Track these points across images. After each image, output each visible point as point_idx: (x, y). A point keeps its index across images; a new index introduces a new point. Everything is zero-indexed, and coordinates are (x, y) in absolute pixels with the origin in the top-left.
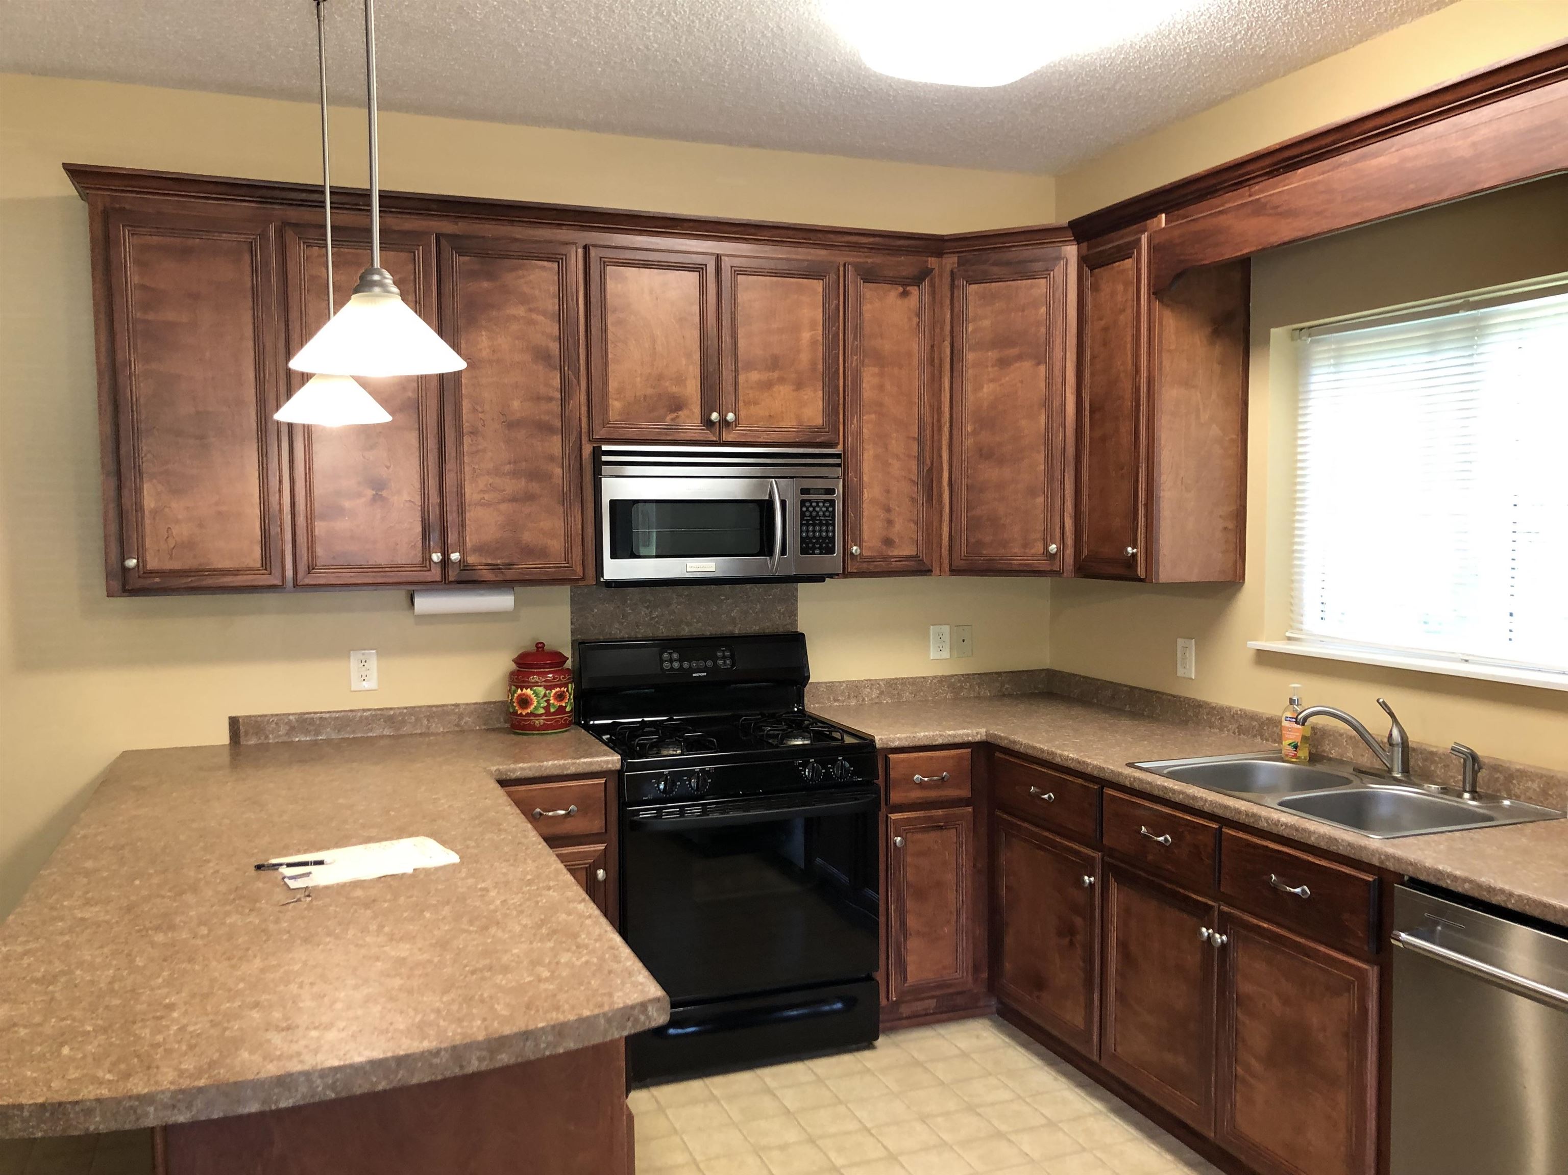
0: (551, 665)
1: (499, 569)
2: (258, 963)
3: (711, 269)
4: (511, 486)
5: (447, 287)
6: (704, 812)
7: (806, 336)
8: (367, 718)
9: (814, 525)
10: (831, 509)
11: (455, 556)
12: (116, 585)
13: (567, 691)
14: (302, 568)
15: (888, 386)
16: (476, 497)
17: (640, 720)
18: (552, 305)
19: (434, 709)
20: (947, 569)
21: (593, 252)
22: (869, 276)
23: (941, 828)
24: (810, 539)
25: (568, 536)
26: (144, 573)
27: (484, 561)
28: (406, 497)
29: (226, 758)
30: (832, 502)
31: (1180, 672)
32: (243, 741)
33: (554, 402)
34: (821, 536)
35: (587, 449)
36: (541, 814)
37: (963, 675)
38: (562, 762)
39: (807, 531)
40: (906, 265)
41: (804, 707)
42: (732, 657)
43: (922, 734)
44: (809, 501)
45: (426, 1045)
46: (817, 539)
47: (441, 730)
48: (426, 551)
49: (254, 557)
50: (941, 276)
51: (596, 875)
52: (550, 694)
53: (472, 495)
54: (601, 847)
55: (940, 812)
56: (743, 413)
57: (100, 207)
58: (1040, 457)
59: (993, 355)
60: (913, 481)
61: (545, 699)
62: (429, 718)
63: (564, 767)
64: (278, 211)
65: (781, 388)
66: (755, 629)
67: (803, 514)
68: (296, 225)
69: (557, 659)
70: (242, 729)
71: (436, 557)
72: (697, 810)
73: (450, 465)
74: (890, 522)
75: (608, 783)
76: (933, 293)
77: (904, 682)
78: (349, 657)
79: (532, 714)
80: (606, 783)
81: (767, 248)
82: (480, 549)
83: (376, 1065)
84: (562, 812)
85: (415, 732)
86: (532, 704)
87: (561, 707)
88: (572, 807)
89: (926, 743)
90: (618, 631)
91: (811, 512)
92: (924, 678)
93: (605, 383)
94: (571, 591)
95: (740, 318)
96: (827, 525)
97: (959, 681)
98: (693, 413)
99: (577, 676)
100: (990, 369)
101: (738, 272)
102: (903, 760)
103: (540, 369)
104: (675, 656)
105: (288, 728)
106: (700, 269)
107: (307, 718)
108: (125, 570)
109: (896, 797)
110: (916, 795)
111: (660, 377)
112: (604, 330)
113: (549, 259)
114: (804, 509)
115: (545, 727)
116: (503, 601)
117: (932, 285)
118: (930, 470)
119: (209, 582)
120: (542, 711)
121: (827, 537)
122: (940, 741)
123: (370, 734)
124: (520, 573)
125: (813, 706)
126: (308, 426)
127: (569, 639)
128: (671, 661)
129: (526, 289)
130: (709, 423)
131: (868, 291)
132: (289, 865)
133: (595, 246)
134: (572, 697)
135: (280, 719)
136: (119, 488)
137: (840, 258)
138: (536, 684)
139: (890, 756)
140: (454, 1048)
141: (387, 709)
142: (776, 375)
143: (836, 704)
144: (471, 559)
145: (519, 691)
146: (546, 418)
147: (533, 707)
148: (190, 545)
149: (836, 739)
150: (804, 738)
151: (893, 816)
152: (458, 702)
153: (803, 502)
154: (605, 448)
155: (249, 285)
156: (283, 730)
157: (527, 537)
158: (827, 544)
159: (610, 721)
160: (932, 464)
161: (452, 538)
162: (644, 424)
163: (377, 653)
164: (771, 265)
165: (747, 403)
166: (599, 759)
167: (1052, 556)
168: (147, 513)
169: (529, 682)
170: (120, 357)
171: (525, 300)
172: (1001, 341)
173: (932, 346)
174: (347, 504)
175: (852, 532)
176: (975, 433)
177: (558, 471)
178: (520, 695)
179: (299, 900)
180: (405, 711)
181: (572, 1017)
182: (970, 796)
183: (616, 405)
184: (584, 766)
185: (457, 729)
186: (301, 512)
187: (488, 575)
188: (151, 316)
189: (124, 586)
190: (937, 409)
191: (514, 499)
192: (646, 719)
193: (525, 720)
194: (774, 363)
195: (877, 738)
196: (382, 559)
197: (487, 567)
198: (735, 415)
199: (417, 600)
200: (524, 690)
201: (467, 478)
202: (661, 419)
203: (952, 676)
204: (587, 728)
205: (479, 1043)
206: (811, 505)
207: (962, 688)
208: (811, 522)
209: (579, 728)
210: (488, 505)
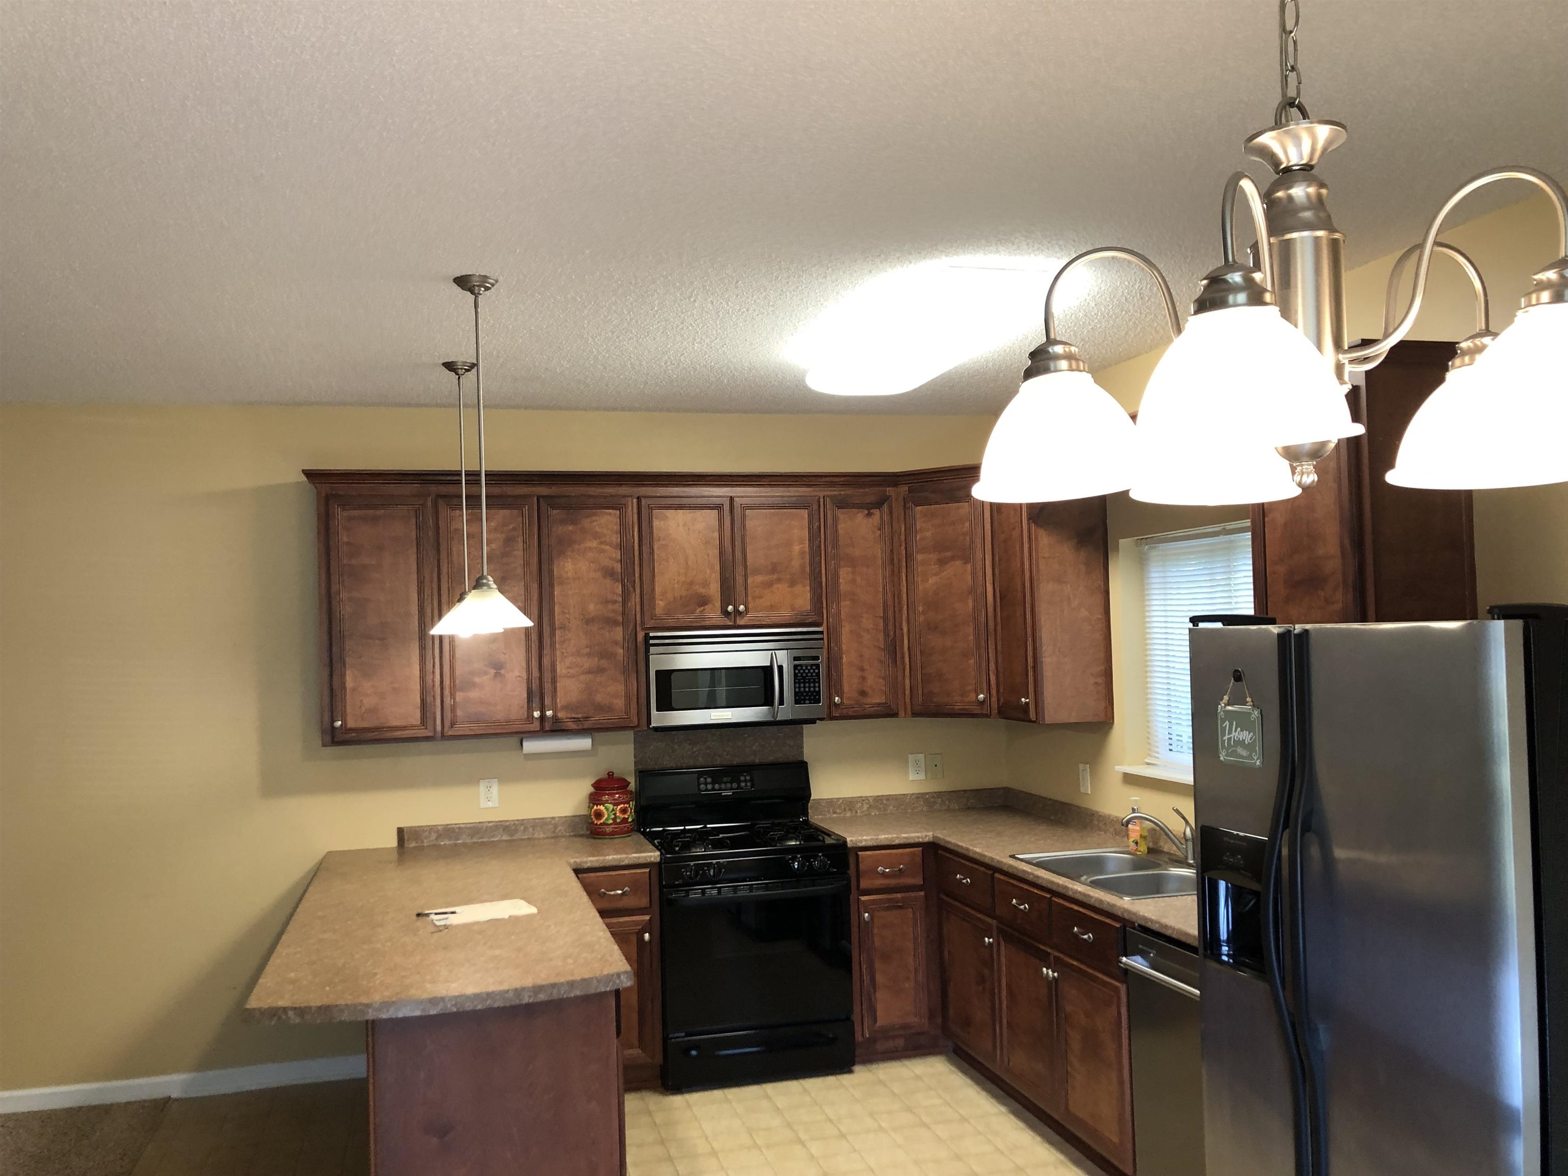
0: (618, 788)
1: (580, 721)
2: (418, 958)
3: (727, 507)
4: (587, 663)
5: (545, 531)
6: (719, 893)
7: (797, 548)
8: (491, 827)
9: (804, 683)
10: (817, 671)
11: (549, 713)
12: (328, 738)
13: (629, 806)
14: (447, 723)
15: (858, 579)
16: (564, 671)
17: (682, 828)
18: (616, 539)
19: (537, 821)
20: (910, 713)
21: (643, 501)
22: (842, 504)
23: (900, 907)
24: (802, 693)
25: (627, 697)
26: (346, 730)
27: (569, 716)
28: (517, 673)
29: (395, 856)
30: (818, 666)
31: (1082, 790)
32: (406, 845)
33: (618, 604)
34: (810, 691)
35: (641, 636)
36: (605, 894)
37: (935, 792)
38: (619, 856)
39: (800, 687)
40: (870, 494)
41: (808, 817)
42: (752, 780)
43: (883, 836)
44: (800, 665)
45: (502, 988)
46: (807, 692)
47: (542, 836)
48: (530, 710)
49: (415, 717)
50: (897, 500)
51: (643, 937)
52: (616, 809)
53: (561, 669)
54: (647, 917)
55: (899, 895)
56: (750, 606)
57: (323, 495)
58: (970, 630)
59: (934, 556)
60: (879, 647)
61: (613, 812)
62: (534, 827)
63: (620, 860)
64: (433, 488)
65: (779, 586)
66: (771, 759)
67: (795, 675)
68: (445, 496)
69: (622, 784)
70: (406, 837)
71: (536, 714)
72: (715, 892)
73: (546, 651)
74: (863, 678)
75: (652, 871)
76: (891, 513)
77: (889, 798)
78: (479, 785)
79: (604, 824)
80: (650, 872)
81: (769, 489)
82: (566, 708)
83: (477, 996)
84: (620, 892)
85: (524, 837)
86: (604, 816)
87: (624, 818)
88: (626, 888)
89: (886, 843)
90: (667, 762)
91: (802, 674)
92: (904, 795)
93: (653, 589)
94: (634, 734)
95: (748, 540)
96: (814, 682)
97: (933, 797)
98: (715, 606)
99: (638, 796)
100: (933, 567)
101: (745, 508)
102: (870, 856)
103: (608, 581)
104: (709, 780)
105: (436, 835)
106: (719, 507)
107: (450, 828)
108: (333, 728)
109: (865, 884)
110: (879, 882)
111: (692, 583)
112: (652, 552)
113: (613, 508)
114: (797, 671)
115: (613, 833)
116: (584, 743)
117: (890, 507)
118: (894, 640)
119: (389, 735)
120: (611, 821)
121: (815, 691)
122: (897, 842)
123: (492, 839)
124: (594, 723)
125: (815, 818)
126: (452, 635)
127: (632, 767)
128: (706, 784)
129: (597, 529)
130: (726, 614)
131: (841, 514)
132: (436, 914)
133: (645, 497)
134: (633, 811)
135: (431, 828)
136: (331, 675)
137: (820, 493)
138: (607, 802)
139: (859, 853)
140: (516, 989)
141: (504, 821)
142: (775, 576)
143: (835, 815)
144: (561, 715)
145: (595, 807)
146: (611, 615)
147: (605, 818)
148: (373, 711)
149: (820, 840)
150: (796, 840)
151: (863, 898)
152: (554, 816)
153: (795, 667)
154: (651, 634)
155: (415, 536)
156: (434, 836)
157: (599, 698)
158: (815, 696)
159: (661, 829)
160: (895, 635)
161: (547, 701)
162: (680, 616)
163: (498, 781)
164: (770, 500)
165: (754, 598)
166: (645, 855)
167: (982, 703)
168: (348, 691)
169: (602, 801)
170: (334, 589)
171: (596, 536)
172: (939, 546)
173: (892, 551)
174: (477, 680)
175: (835, 686)
176: (924, 612)
177: (621, 651)
178: (596, 810)
179: (441, 931)
180: (517, 822)
181: (579, 978)
182: (922, 883)
183: (660, 604)
184: (635, 859)
185: (553, 835)
186: (447, 687)
187: (572, 726)
188: (353, 562)
189: (333, 739)
190: (897, 595)
191: (589, 672)
192: (687, 827)
193: (601, 828)
194: (774, 569)
195: (848, 839)
196: (500, 716)
197: (572, 720)
198: (746, 607)
199: (525, 744)
200: (599, 806)
201: (558, 659)
202: (693, 612)
203: (927, 793)
204: (644, 834)
205: (529, 988)
206: (802, 669)
207: (935, 803)
208: (802, 681)
209: (640, 834)
210: (572, 676)
